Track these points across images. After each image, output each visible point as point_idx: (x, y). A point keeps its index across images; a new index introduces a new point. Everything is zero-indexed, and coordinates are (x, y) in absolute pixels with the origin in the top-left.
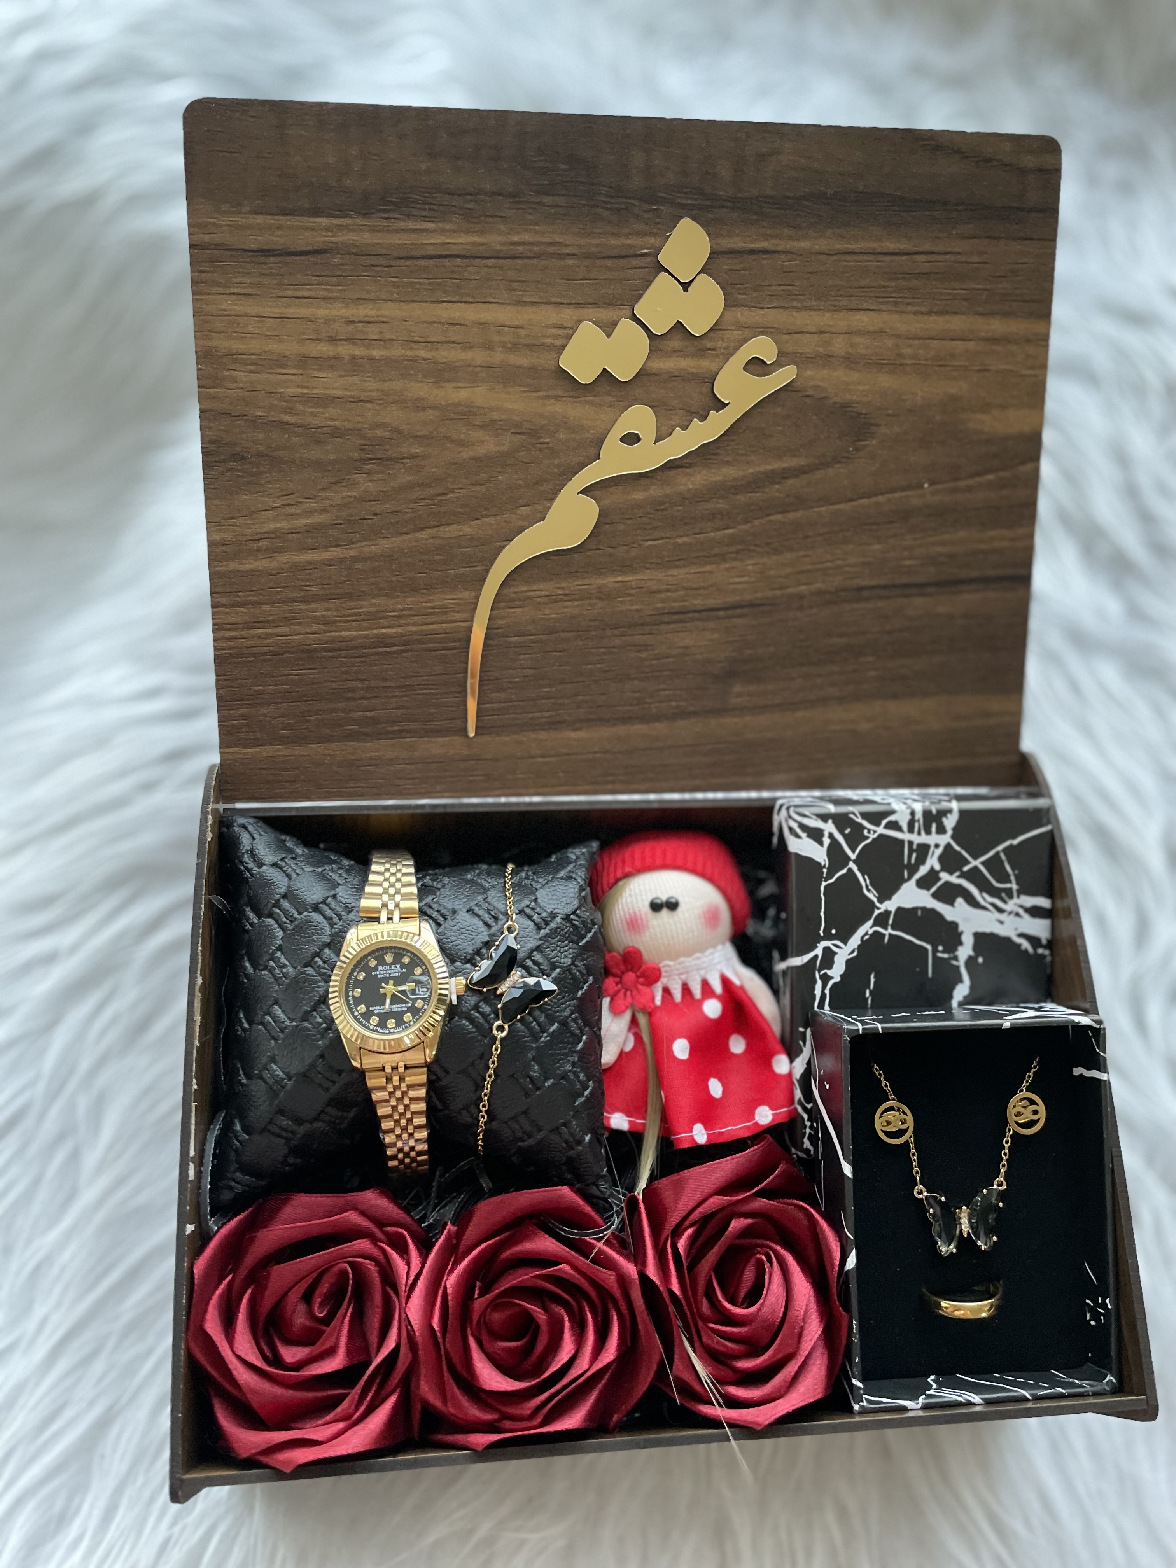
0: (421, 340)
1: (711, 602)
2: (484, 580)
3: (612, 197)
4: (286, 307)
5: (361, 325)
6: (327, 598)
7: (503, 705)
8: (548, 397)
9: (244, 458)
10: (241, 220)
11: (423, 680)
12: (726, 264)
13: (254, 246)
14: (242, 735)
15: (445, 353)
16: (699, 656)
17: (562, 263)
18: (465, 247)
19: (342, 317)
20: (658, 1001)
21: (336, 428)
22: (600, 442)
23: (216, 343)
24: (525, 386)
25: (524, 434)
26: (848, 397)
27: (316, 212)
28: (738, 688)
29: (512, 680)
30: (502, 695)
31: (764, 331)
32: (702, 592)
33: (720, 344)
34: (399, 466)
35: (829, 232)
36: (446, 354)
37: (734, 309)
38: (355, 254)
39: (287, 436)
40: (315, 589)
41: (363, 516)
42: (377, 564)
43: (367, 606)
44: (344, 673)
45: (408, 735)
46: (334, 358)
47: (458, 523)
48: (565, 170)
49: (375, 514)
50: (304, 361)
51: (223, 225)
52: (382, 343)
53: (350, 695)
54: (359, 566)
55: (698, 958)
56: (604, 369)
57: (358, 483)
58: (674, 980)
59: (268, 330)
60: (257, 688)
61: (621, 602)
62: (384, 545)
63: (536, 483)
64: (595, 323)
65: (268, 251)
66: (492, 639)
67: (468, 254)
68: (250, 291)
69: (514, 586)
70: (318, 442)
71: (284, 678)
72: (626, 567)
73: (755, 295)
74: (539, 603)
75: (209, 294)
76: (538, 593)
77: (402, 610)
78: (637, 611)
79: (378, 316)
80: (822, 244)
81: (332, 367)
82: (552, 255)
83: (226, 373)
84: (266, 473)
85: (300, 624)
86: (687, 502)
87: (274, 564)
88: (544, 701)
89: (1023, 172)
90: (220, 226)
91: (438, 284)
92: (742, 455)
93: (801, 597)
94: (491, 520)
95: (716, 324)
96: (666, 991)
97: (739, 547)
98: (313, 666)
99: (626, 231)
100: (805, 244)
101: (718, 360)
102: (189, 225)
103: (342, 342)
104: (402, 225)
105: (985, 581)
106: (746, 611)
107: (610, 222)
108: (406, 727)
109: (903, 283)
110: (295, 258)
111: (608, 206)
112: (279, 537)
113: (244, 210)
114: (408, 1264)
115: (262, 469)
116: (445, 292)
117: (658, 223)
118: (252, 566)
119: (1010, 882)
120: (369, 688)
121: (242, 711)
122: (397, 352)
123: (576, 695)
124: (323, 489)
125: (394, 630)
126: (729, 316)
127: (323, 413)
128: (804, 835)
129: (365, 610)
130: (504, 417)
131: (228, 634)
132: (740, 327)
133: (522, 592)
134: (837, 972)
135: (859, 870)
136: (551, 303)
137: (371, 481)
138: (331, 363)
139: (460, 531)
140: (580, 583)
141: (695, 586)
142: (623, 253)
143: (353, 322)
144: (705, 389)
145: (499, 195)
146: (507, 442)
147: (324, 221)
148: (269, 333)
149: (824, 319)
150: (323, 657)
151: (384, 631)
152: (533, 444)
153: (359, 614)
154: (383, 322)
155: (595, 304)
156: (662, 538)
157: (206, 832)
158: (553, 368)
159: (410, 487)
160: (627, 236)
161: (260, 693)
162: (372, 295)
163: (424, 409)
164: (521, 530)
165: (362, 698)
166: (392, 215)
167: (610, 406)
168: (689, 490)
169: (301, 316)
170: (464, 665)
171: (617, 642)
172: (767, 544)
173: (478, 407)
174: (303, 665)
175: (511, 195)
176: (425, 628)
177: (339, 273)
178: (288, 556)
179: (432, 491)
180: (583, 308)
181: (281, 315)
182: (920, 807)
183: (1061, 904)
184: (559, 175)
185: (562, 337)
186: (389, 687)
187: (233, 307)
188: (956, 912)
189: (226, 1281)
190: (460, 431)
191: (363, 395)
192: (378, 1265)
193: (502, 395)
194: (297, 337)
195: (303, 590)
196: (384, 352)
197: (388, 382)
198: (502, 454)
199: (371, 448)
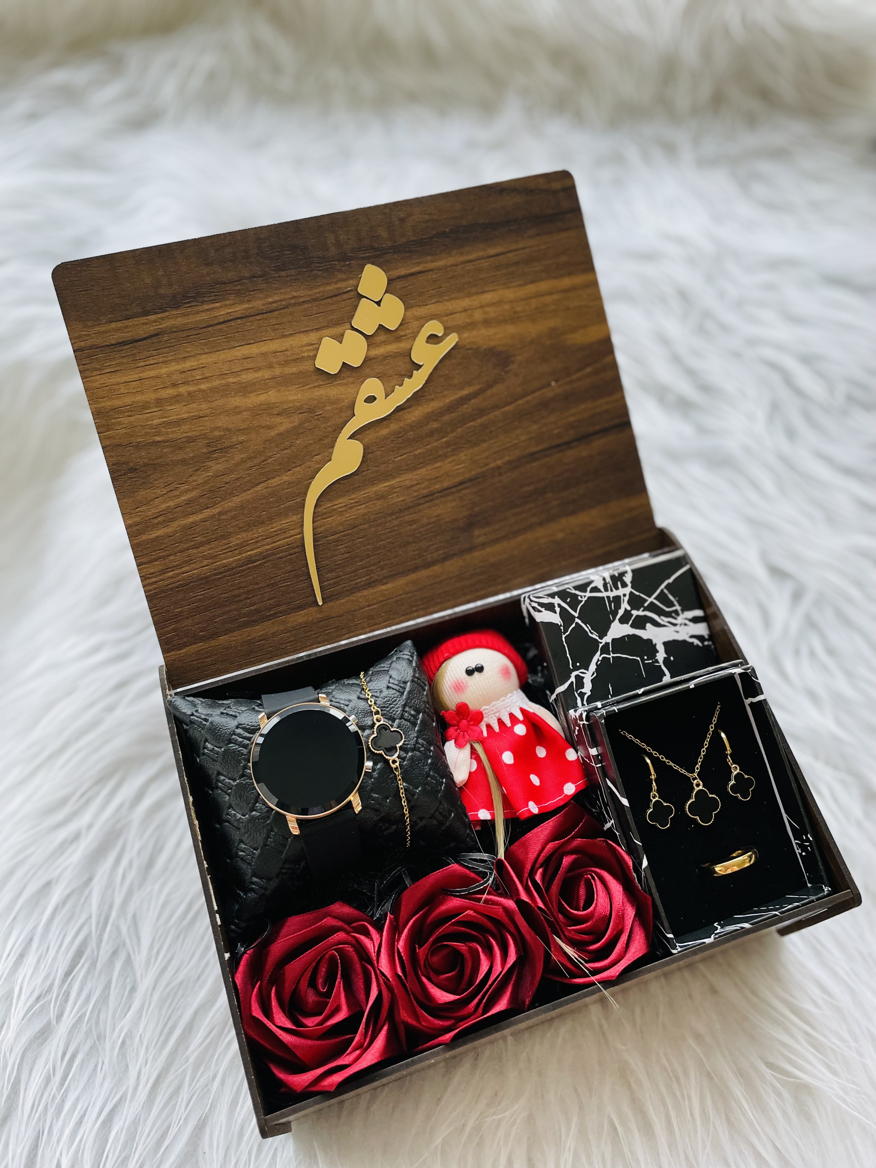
0: (228, 372)
1: (446, 484)
2: (303, 506)
3: (322, 263)
4: (141, 373)
5: (189, 372)
6: (209, 542)
7: (336, 580)
8: (314, 387)
9: (136, 469)
10: (102, 329)
11: (281, 578)
12: (399, 284)
13: (113, 342)
14: (175, 643)
15: (245, 376)
16: (447, 519)
17: (303, 307)
18: (241, 312)
19: (177, 371)
20: (485, 734)
21: (189, 437)
22: (352, 406)
23: (103, 404)
24: (299, 384)
25: (305, 412)
26: (492, 344)
27: (146, 313)
28: (477, 532)
29: (337, 563)
30: (333, 574)
31: (432, 317)
32: (439, 479)
33: (408, 331)
34: (234, 450)
35: (454, 252)
36: (246, 377)
37: (410, 309)
38: (175, 332)
39: (160, 449)
40: (199, 539)
41: (219, 486)
42: (235, 513)
43: (234, 541)
44: (231, 586)
45: (281, 615)
46: (178, 396)
47: (279, 476)
48: (290, 254)
49: (226, 483)
50: (159, 402)
51: (92, 334)
52: (205, 380)
53: (238, 599)
54: (223, 517)
55: (503, 701)
56: (343, 362)
57: (211, 467)
58: (492, 718)
59: (134, 389)
60: (178, 610)
61: (391, 498)
62: (236, 500)
63: (321, 440)
65: (123, 342)
66: (318, 541)
67: (244, 316)
68: (117, 369)
69: (323, 505)
70: (180, 449)
71: (194, 599)
72: (388, 476)
73: (420, 298)
74: (341, 512)
75: (92, 377)
76: (339, 505)
77: (258, 538)
78: (403, 501)
79: (199, 365)
81: (177, 402)
82: (295, 304)
83: (113, 421)
84: (152, 475)
85: (196, 562)
86: (415, 428)
87: (170, 530)
88: (360, 571)
89: (555, 193)
90: (89, 335)
91: (231, 337)
92: (439, 393)
93: (499, 467)
94: (298, 469)
95: (403, 320)
96: (489, 726)
97: (453, 447)
98: (210, 587)
99: (335, 280)
100: (441, 263)
101: (409, 341)
102: (70, 339)
103: (181, 385)
104: (200, 308)
105: (605, 431)
106: (468, 484)
107: (324, 277)
108: (278, 610)
109: (505, 271)
110: (139, 343)
111: (320, 269)
112: (170, 512)
113: (102, 322)
114: (372, 939)
115: (149, 473)
116: (236, 341)
117: (352, 271)
118: (157, 534)
119: (674, 605)
120: (248, 592)
121: (172, 627)
122: (216, 383)
123: (379, 562)
124: (191, 476)
125: (255, 551)
126: (409, 314)
127: (179, 430)
128: (543, 609)
129: (234, 543)
130: (290, 405)
131: (151, 581)
132: (417, 318)
133: (329, 507)
134: (587, 689)
135: (582, 622)
136: (301, 332)
137: (218, 463)
138: (176, 399)
139: (281, 480)
140: (363, 493)
141: (434, 477)
142: (336, 293)
143: (184, 372)
144: (407, 360)
145: (254, 277)
146: (296, 420)
147: (152, 317)
148: (134, 391)
149: (466, 303)
150: (215, 579)
151: (249, 553)
152: (312, 417)
153: (231, 547)
154: (202, 368)
155: (327, 327)
156: (405, 454)
158: (312, 369)
159: (243, 461)
160: (335, 283)
161: (180, 612)
162: (192, 354)
163: (240, 413)
164: (318, 470)
165: (246, 599)
166: (193, 304)
167: (353, 383)
168: (413, 421)
169: (151, 376)
170: (304, 562)
171: (395, 523)
172: (470, 441)
173: (273, 403)
174: (203, 588)
175: (261, 276)
176: (274, 545)
177: (169, 345)
178: (178, 523)
179: (258, 461)
180: (321, 330)
181: (138, 379)
182: (607, 575)
183: (709, 611)
184: (287, 258)
185: (313, 350)
186: (261, 588)
187: (108, 381)
188: (649, 633)
189: (257, 986)
190: (266, 420)
191: (201, 414)
192: (353, 946)
193: (287, 393)
194: (152, 389)
195: (192, 541)
196: (208, 385)
197: (214, 402)
198: (295, 427)
199: (214, 444)
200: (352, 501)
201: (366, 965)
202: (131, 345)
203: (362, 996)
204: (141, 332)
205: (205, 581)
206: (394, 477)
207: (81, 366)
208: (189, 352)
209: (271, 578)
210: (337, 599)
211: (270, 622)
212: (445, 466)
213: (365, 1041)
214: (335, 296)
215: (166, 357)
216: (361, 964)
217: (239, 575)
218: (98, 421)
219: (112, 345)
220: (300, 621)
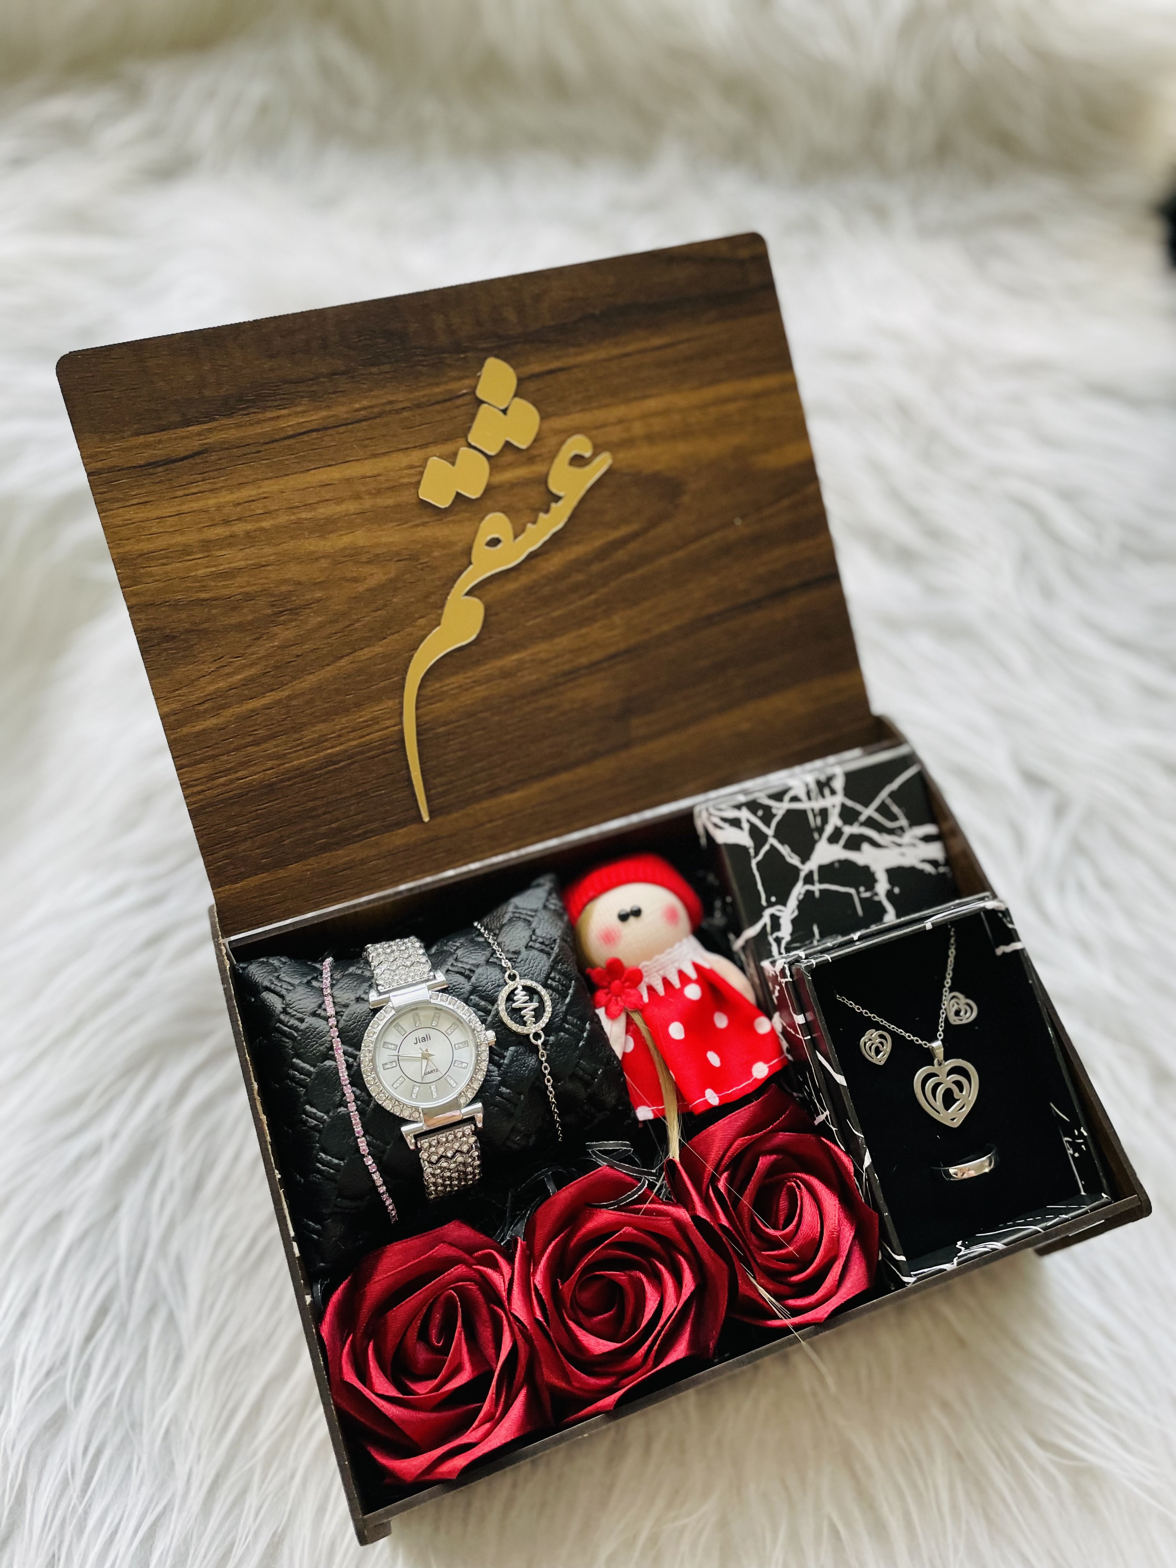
0: (300, 504)
1: (594, 657)
2: (403, 687)
3: (426, 356)
4: (180, 505)
5: (247, 504)
6: (273, 737)
7: (446, 787)
8: (417, 526)
9: (174, 637)
10: (126, 444)
11: (373, 785)
12: (532, 386)
13: (142, 462)
14: (229, 873)
15: (322, 510)
16: (596, 705)
17: (401, 416)
18: (317, 422)
19: (229, 502)
20: (646, 999)
21: (247, 593)
22: (468, 551)
23: (127, 548)
24: (396, 521)
25: (405, 559)
26: (658, 467)
27: (187, 423)
28: (635, 722)
29: (448, 764)
30: (443, 779)
31: (577, 430)
32: (585, 650)
33: (543, 451)
34: (308, 611)
35: (606, 343)
36: (324, 511)
37: (548, 419)
38: (228, 449)
39: (206, 610)
40: (262, 732)
41: (289, 660)
42: (309, 697)
43: (310, 734)
44: (305, 795)
45: (372, 835)
46: (231, 536)
47: (369, 646)
48: (383, 343)
49: (298, 656)
50: (207, 545)
51: (112, 451)
52: (268, 515)
53: (313, 814)
54: (294, 703)
55: (669, 953)
56: (457, 493)
57: (277, 634)
58: (654, 977)
59: (170, 528)
60: (232, 829)
61: (521, 676)
62: (311, 680)
63: (426, 597)
64: (440, 457)
65: (154, 463)
66: (423, 734)
67: (322, 427)
68: (146, 499)
69: (430, 685)
70: (234, 609)
71: (254, 813)
72: (516, 646)
73: (562, 405)
74: (454, 695)
75: (112, 510)
76: (452, 686)
77: (341, 730)
78: (538, 680)
79: (259, 494)
80: (602, 354)
81: (230, 545)
82: (390, 412)
83: (142, 571)
84: (196, 644)
85: (256, 764)
86: (553, 582)
87: (222, 720)
88: (479, 775)
89: (742, 263)
90: (109, 453)
91: (304, 456)
92: (588, 533)
93: (665, 635)
94: (396, 636)
96: (650, 989)
97: (605, 607)
98: (276, 797)
99: (445, 379)
100: (588, 357)
101: (544, 464)
102: (83, 458)
103: (235, 522)
104: (262, 416)
105: (805, 586)
106: (625, 657)
107: (430, 375)
108: (369, 828)
109: (674, 369)
110: (178, 464)
111: (425, 363)
112: (220, 696)
113: (125, 435)
114: (502, 1274)
115: (192, 643)
116: (310, 461)
117: (468, 368)
118: (203, 726)
119: (899, 819)
120: (327, 804)
121: (224, 852)
122: (283, 519)
123: (504, 763)
124: (249, 646)
125: (338, 749)
126: (546, 425)
127: (233, 584)
128: (726, 826)
129: (308, 738)
130: (385, 550)
131: (195, 789)
132: (556, 432)
133: (437, 688)
134: (786, 931)
135: (779, 842)
136: (399, 450)
137: (287, 629)
138: (230, 541)
139: (373, 651)
140: (483, 669)
141: (578, 648)
142: (447, 397)
143: (239, 504)
144: (542, 489)
145: (335, 374)
146: (393, 569)
147: (195, 428)
148: (171, 530)
149: (622, 411)
150: (283, 787)
151: (329, 751)
152: (415, 567)
153: (305, 743)
154: (265, 498)
155: (435, 443)
156: (541, 616)
157: (223, 961)
158: (414, 501)
159: (321, 626)
160: (446, 383)
161: (236, 832)
162: (251, 479)
163: (317, 559)
164: (423, 638)
165: (325, 813)
166: (251, 411)
167: (470, 520)
169: (195, 509)
170: (404, 763)
171: (527, 709)
172: (627, 599)
173: (361, 547)
174: (267, 799)
175: (344, 373)
176: (363, 740)
177: (218, 467)
178: (231, 710)
179: (341, 625)
180: (426, 448)
181: (177, 513)
182: (810, 779)
183: (946, 826)
184: (379, 348)
185: (416, 475)
186: (345, 798)
187: (135, 516)
188: (865, 856)
189: (349, 1341)
190: (352, 570)
191: (263, 561)
192: (476, 1283)
193: (379, 533)
194: (196, 527)
195: (252, 735)
196: (272, 522)
197: (282, 545)
198: (391, 581)
199: (280, 602)
200: (468, 681)
201: (496, 1308)
202: (165, 467)
203: (490, 1351)
204: (181, 449)
205: (270, 789)
206: (524, 647)
207: (98, 496)
208: (246, 477)
209: (359, 785)
210: (448, 813)
211: (358, 845)
212: (595, 632)
213: (496, 1411)
214: (445, 401)
215: (215, 483)
216: (489, 1307)
217: (316, 781)
218: (123, 571)
219: (141, 466)
220: (398, 843)
